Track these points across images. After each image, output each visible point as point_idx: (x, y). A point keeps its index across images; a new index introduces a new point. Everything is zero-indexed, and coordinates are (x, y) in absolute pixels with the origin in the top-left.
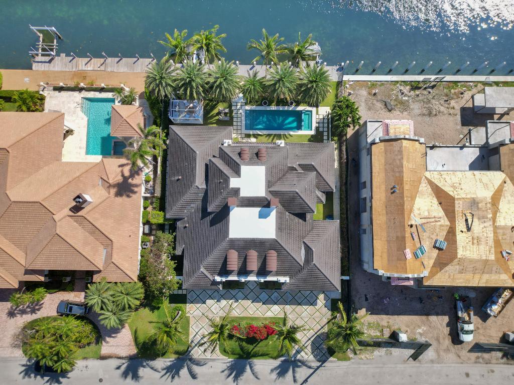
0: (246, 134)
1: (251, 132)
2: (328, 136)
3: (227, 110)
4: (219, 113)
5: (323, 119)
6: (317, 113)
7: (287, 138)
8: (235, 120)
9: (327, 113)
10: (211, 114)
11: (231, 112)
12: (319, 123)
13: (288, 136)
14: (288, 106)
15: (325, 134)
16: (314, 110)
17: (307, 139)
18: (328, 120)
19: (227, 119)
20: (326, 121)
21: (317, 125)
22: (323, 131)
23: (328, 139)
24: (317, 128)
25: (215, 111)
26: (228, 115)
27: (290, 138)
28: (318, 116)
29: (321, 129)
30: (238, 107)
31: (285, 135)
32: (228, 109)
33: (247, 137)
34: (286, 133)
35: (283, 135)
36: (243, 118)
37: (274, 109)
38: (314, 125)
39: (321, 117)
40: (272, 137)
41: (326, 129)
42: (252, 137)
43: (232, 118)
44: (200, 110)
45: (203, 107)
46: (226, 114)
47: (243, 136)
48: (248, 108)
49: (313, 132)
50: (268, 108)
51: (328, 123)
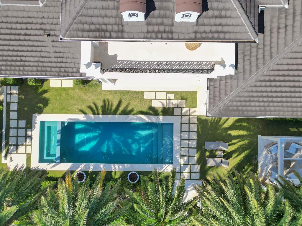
0: (172, 114)
1: (161, 119)
2: (8, 111)
3: (211, 162)
4: (228, 156)
5: (17, 146)
6: (29, 157)
7: (90, 108)
8: (194, 144)
9: (8, 158)
10: (242, 156)
11: (202, 161)
12: (26, 137)
13: (88, 111)
14: (87, 172)
15: (14, 115)
16: (35, 164)
17: (50, 105)
18: (7, 144)
19: (210, 146)
20: (12, 141)
21: (29, 133)
22: (18, 120)
23: (8, 104)
24: (30, 126)
25: (234, 161)
26: (207, 154)
27: (84, 107)
28: (28, 151)
29: (22, 124)
30: (187, 170)
31: (94, 113)
32: (209, 165)
33: (169, 108)
34: (92, 118)
35: (98, 114)
36: (177, 147)
37: (117, 166)
38: (35, 133)
39: (21, 149)
40: (121, 109)
41: (13, 124)
42: (160, 110)
43: (200, 147)
44: (264, 165)
45: (259, 170)
46: (213, 156)
47: (176, 111)
48: (168, 168)
49: (39, 118)
50: (127, 167)
51: (8, 137)
